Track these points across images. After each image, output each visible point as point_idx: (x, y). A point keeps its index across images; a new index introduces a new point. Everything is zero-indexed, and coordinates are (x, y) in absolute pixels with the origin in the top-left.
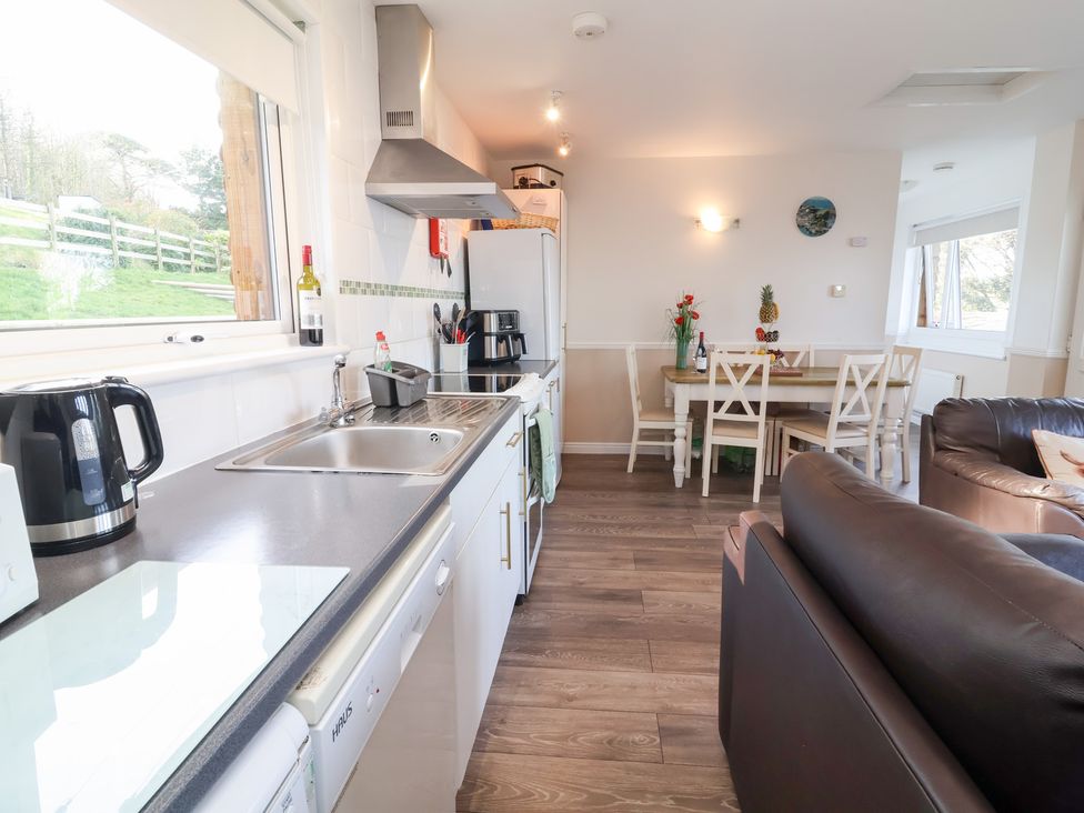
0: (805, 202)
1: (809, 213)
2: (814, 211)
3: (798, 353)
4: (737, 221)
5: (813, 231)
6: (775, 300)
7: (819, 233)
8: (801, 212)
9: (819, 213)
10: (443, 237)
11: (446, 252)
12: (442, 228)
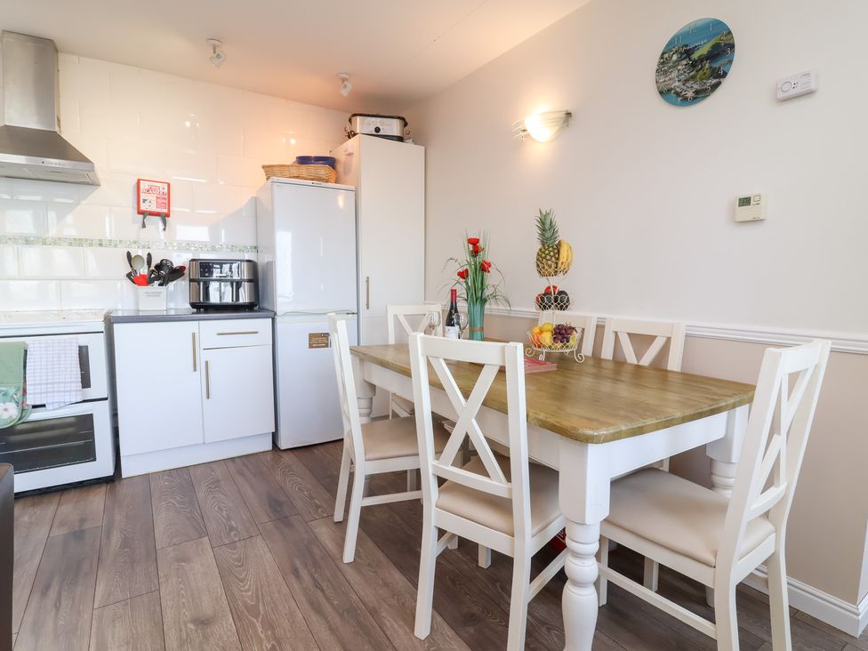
0: (671, 43)
1: (680, 59)
2: (688, 53)
3: (654, 338)
4: (569, 114)
5: (690, 94)
6: (562, 235)
7: (700, 95)
8: (664, 65)
9: (695, 56)
10: (152, 197)
11: (159, 210)
12: (148, 191)
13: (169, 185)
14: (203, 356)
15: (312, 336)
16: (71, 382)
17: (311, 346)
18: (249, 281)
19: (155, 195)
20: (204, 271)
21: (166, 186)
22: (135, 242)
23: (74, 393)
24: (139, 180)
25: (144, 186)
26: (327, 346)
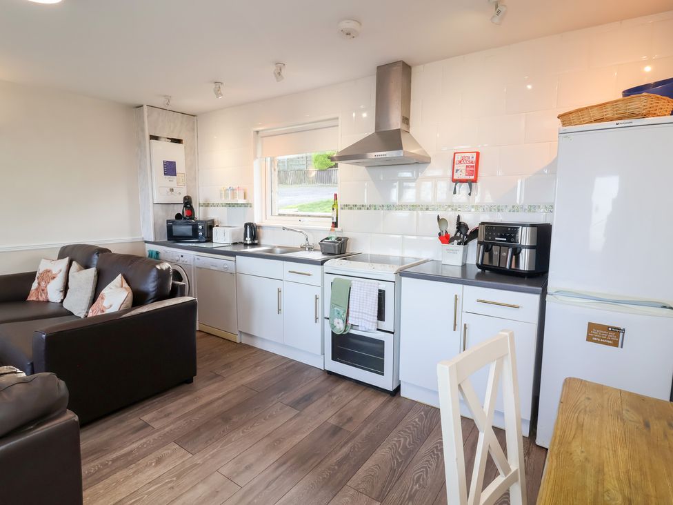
10: (463, 167)
11: (467, 178)
12: (460, 162)
13: (478, 154)
14: (464, 319)
15: (592, 326)
16: (371, 315)
17: (589, 339)
18: (531, 247)
19: (465, 165)
20: (488, 234)
21: (475, 155)
22: (449, 206)
23: (371, 324)
24: (455, 154)
25: (458, 157)
26: (615, 344)
